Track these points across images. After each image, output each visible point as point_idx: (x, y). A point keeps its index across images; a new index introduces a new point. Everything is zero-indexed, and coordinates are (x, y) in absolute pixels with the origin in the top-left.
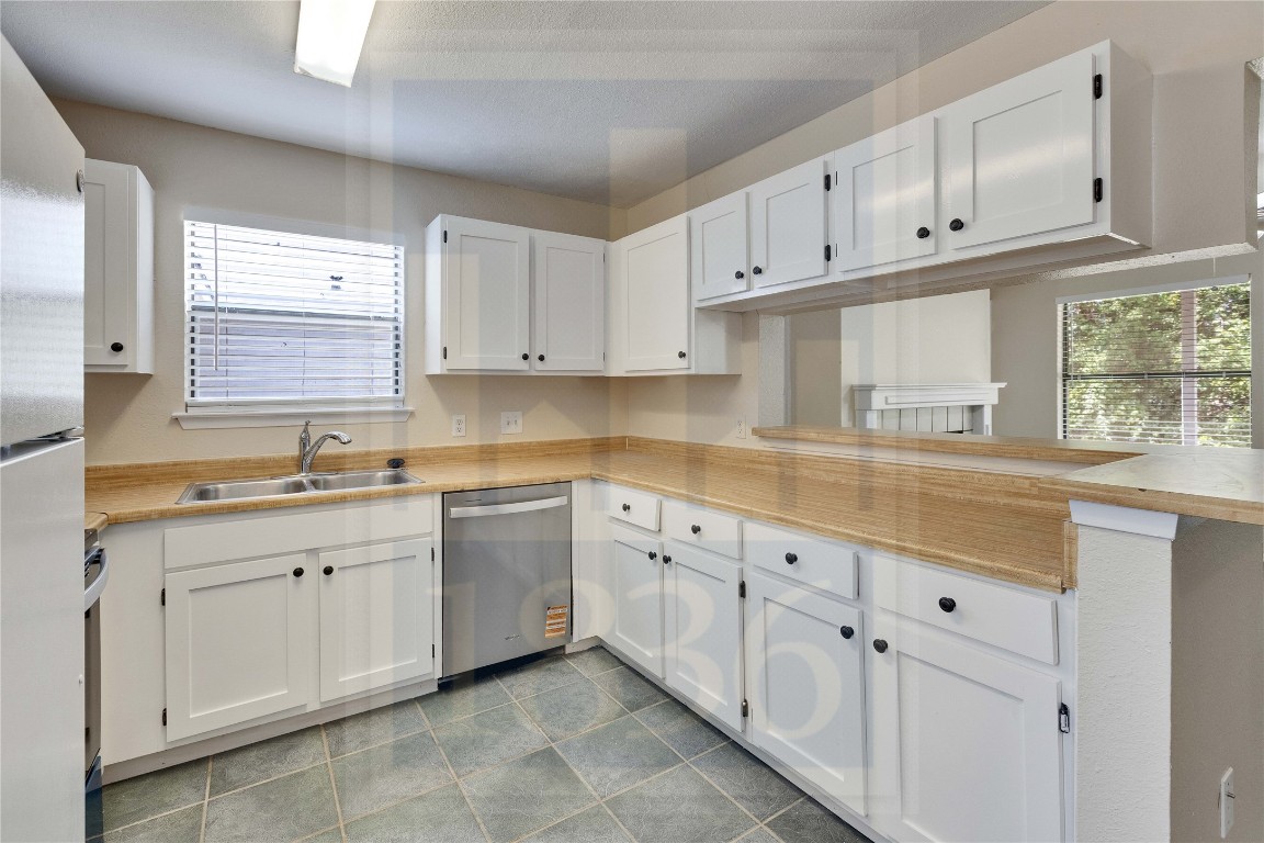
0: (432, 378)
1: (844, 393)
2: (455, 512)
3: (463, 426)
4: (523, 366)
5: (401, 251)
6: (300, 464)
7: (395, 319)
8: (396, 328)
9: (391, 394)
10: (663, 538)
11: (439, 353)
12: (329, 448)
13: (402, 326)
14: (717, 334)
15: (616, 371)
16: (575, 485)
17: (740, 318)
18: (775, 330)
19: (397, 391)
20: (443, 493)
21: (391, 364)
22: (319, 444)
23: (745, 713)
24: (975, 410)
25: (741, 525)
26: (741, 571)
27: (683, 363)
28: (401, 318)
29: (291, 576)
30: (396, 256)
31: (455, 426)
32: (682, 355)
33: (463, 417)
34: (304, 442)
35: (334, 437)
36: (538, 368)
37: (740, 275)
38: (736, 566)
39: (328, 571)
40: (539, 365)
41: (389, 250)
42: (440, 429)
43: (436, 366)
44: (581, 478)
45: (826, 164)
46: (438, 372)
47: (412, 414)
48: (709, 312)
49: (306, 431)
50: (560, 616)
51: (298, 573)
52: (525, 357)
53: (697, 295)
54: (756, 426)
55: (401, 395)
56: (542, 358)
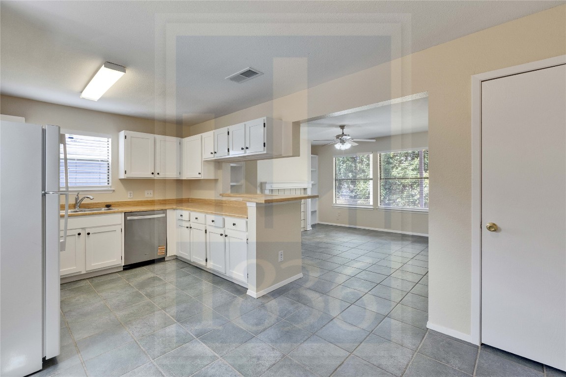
0: (121, 180)
1: (258, 184)
2: (129, 218)
3: (132, 195)
4: (152, 176)
5: (110, 140)
6: (74, 206)
7: (108, 161)
8: (108, 164)
9: (106, 184)
10: (191, 223)
11: (124, 172)
12: (86, 201)
13: (110, 164)
14: (212, 168)
15: (184, 178)
16: (168, 211)
17: (218, 163)
18: (228, 167)
19: (108, 184)
20: (125, 213)
21: (106, 175)
22: (82, 200)
23: (206, 260)
24: (305, 189)
25: (205, 216)
26: (206, 227)
27: (200, 176)
28: (110, 161)
29: (77, 235)
30: (108, 141)
31: (129, 195)
32: (199, 174)
33: (132, 192)
34: (77, 199)
35: (88, 198)
36: (156, 177)
37: (212, 153)
38: (204, 226)
39: (89, 234)
40: (157, 176)
41: (105, 139)
42: (125, 196)
43: (122, 176)
44: (170, 209)
45: (228, 129)
46: (123, 178)
47: (114, 191)
48: (207, 162)
49: (77, 196)
50: (164, 249)
51: (79, 234)
52: (153, 173)
53: (203, 158)
54: (221, 193)
55: (110, 185)
56: (158, 174)
